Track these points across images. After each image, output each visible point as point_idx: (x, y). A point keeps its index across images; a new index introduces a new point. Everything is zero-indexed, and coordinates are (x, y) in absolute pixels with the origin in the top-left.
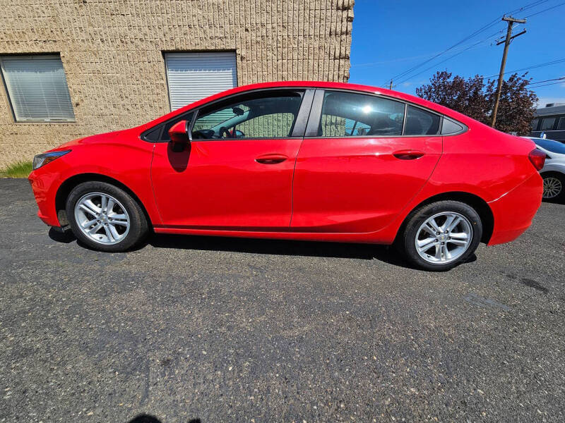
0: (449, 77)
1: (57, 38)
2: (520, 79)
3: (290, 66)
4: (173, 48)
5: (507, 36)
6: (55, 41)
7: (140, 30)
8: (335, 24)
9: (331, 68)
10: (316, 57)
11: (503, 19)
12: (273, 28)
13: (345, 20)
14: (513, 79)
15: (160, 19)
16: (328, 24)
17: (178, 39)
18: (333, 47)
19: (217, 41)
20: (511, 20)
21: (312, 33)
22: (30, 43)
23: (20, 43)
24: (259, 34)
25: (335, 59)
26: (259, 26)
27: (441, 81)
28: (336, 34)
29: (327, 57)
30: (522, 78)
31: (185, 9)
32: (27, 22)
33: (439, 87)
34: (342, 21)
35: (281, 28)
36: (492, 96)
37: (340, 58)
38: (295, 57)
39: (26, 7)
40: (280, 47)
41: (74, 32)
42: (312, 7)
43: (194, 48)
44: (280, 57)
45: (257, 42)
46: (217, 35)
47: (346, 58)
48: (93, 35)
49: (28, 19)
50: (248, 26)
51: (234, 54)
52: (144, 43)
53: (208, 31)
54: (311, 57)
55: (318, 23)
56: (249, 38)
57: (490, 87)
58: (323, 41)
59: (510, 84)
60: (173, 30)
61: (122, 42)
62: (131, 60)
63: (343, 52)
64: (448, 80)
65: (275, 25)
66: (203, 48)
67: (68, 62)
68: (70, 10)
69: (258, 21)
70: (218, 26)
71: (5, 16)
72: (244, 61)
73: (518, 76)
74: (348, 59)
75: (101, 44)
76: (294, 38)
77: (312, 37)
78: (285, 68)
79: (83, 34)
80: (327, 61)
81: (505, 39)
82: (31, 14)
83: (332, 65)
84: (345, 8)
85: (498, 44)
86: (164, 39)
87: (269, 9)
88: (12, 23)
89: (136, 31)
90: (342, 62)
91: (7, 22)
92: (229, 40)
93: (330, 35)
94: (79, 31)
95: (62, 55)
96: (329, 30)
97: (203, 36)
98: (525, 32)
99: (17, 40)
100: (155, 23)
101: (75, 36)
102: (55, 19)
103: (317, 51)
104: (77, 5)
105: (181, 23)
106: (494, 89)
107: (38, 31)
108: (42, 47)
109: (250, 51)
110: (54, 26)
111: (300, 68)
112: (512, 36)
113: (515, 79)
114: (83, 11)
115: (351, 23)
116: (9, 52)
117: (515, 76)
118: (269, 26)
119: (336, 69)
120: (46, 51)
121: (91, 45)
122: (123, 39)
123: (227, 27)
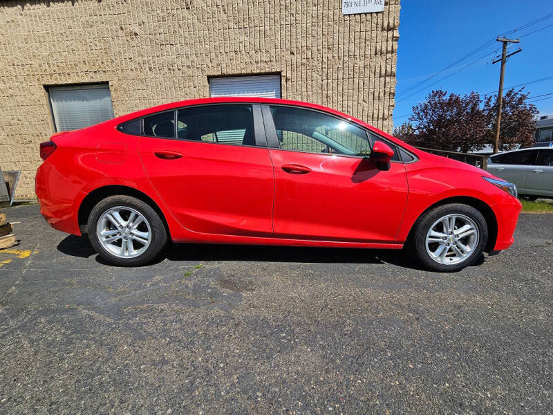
0: (444, 95)
1: (107, 68)
2: (517, 94)
3: (335, 85)
4: (220, 73)
5: (503, 55)
6: (105, 72)
7: (187, 57)
8: (380, 44)
9: (377, 86)
10: (362, 76)
11: (497, 40)
12: (318, 50)
13: (390, 40)
14: (511, 94)
15: (208, 47)
16: (374, 44)
17: (224, 65)
18: (378, 65)
19: (263, 64)
20: (505, 40)
21: (357, 53)
22: (80, 74)
23: (72, 75)
24: (304, 56)
25: (380, 76)
26: (305, 49)
27: (436, 99)
28: (381, 54)
29: (372, 75)
30: (520, 93)
31: (232, 37)
32: (79, 55)
33: (436, 104)
34: (387, 41)
35: (326, 50)
36: (490, 110)
37: (386, 75)
38: (341, 77)
39: (81, 42)
40: (325, 68)
41: (123, 62)
42: (357, 29)
43: (239, 72)
44: (325, 78)
45: (302, 64)
46: (263, 59)
47: (392, 75)
48: (142, 65)
49: (80, 53)
50: (294, 50)
51: (278, 77)
52: (191, 70)
53: (254, 55)
54: (356, 76)
55: (364, 44)
56: (294, 61)
57: (487, 103)
58: (368, 60)
59: (508, 99)
60: (219, 56)
61: (170, 70)
62: (177, 85)
63: (389, 70)
64: (444, 98)
65: (320, 47)
66: (249, 72)
67: (116, 90)
68: (121, 42)
69: (304, 44)
70: (264, 51)
71: (60, 50)
72: (289, 83)
73: (515, 91)
74: (394, 76)
75: (149, 73)
76: (339, 59)
77: (358, 57)
78: (330, 87)
79: (132, 64)
80: (372, 79)
81: (501, 57)
82: (84, 48)
83: (377, 83)
84: (390, 29)
85: (494, 63)
86: (210, 65)
87: (314, 33)
88: (65, 57)
89: (184, 59)
90: (388, 79)
91: (61, 56)
92: (274, 64)
93: (376, 54)
94: (128, 62)
95: (110, 84)
96: (374, 50)
97: (248, 60)
98: (520, 50)
99: (68, 71)
100: (203, 50)
101: (124, 66)
102: (106, 51)
103: (362, 70)
104: (129, 38)
105: (227, 50)
106: (492, 104)
107: (89, 63)
108: (92, 77)
109: (294, 73)
110: (105, 58)
111: (345, 87)
112: (507, 55)
113: (513, 94)
114: (134, 43)
115: (396, 42)
116: (60, 83)
117: (511, 91)
118: (315, 49)
119: (382, 86)
120: (96, 81)
121: (139, 73)
122: (171, 67)
123: (273, 52)
